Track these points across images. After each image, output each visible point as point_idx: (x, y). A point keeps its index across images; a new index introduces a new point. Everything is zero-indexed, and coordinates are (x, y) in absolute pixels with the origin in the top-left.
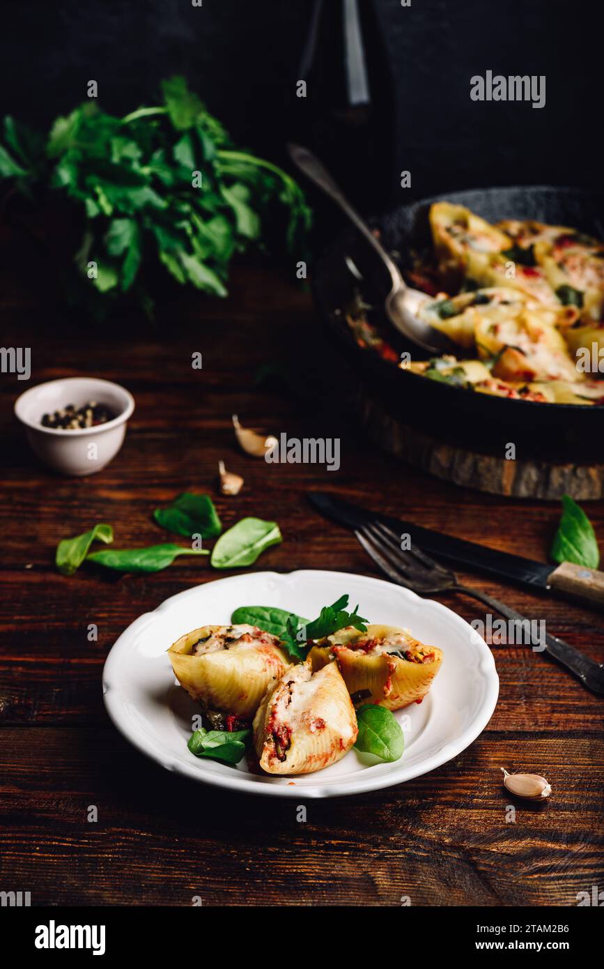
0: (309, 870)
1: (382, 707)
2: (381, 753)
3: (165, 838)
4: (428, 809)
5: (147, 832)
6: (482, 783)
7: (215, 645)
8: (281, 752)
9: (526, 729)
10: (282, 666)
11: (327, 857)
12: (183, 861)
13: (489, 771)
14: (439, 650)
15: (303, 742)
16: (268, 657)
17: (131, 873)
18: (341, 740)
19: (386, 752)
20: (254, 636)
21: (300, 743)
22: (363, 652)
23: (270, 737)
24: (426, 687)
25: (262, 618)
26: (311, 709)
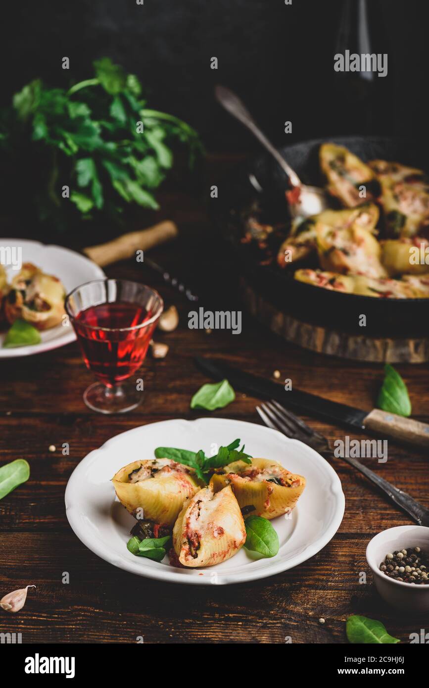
0: (214, 636)
1: (263, 518)
2: (264, 552)
3: (112, 613)
4: (297, 590)
5: (99, 609)
6: (334, 571)
7: (145, 474)
8: (194, 552)
9: (364, 531)
10: (192, 489)
11: (226, 626)
12: (125, 630)
13: (339, 562)
14: (303, 477)
15: (209, 544)
16: (183, 482)
17: (89, 639)
18: (235, 542)
19: (267, 550)
20: (172, 467)
21: (206, 545)
22: (249, 478)
23: (185, 540)
24: (294, 503)
25: (176, 456)
26: (214, 520)
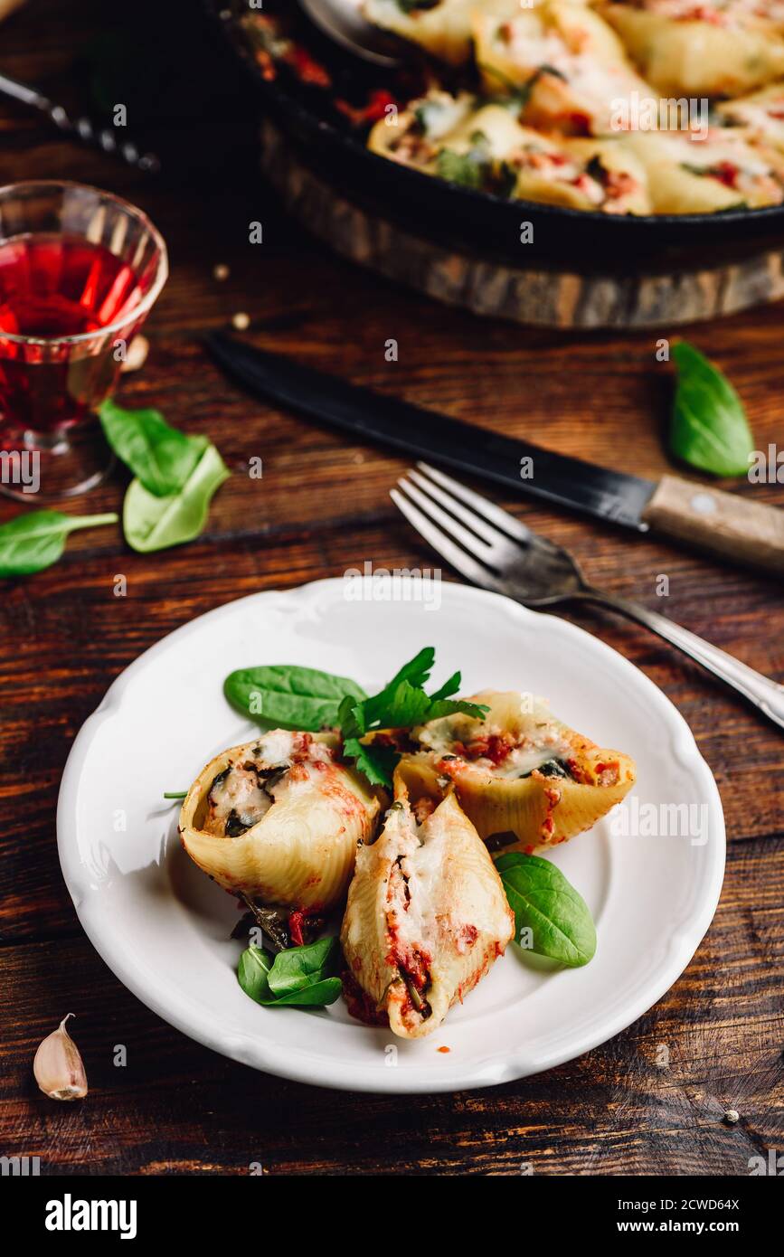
1: (533, 857)
2: (563, 954)
4: (648, 1032)
7: (247, 790)
8: (420, 1000)
14: (628, 758)
15: (449, 973)
16: (340, 803)
18: (497, 943)
19: (571, 951)
21: (446, 977)
22: (490, 763)
23: (395, 973)
25: (278, 689)
26: (449, 909)
